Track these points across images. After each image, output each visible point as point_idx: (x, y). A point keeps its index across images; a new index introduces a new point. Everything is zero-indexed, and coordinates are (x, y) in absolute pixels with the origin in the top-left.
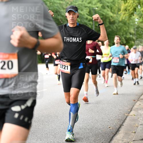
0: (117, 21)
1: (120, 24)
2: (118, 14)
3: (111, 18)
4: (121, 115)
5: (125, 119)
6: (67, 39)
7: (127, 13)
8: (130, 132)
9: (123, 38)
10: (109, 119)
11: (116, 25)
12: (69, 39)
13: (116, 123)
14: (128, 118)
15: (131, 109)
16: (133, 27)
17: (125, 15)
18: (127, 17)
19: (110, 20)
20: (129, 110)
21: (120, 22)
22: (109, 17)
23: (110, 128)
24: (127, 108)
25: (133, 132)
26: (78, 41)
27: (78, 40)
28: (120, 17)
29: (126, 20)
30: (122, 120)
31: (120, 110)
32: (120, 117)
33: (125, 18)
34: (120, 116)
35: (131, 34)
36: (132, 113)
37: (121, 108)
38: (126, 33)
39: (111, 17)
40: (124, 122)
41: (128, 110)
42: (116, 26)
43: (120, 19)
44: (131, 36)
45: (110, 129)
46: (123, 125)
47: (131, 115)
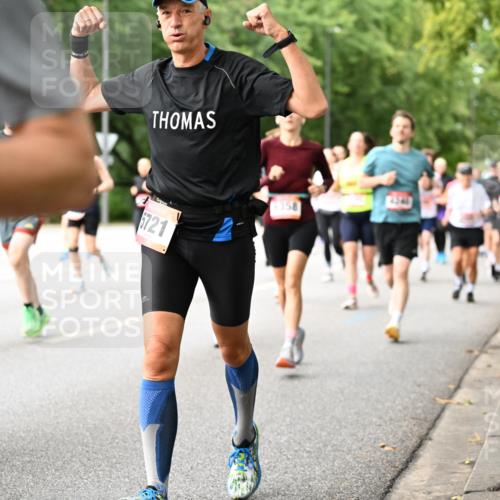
0: (409, 75)
1: (422, 84)
2: (411, 48)
3: (387, 64)
4: (421, 402)
5: (439, 417)
6: (162, 119)
7: (445, 47)
8: (456, 462)
9: (431, 135)
10: (380, 418)
11: (406, 86)
12: (166, 120)
13: (405, 432)
14: (447, 414)
15: (457, 383)
16: (464, 96)
17: (437, 54)
18: (445, 61)
19: (383, 69)
20: (452, 387)
21: (418, 77)
22: (379, 61)
23: (383, 447)
24: (443, 379)
25: (464, 463)
26: (199, 126)
27: (201, 123)
28: (418, 60)
29: (442, 68)
30: (425, 419)
31: (419, 386)
32: (419, 411)
33: (439, 62)
34: (420, 404)
35: (456, 118)
36: (460, 396)
37: (422, 379)
38: (441, 118)
39: (390, 59)
40: (433, 425)
41: (449, 383)
42: (406, 93)
43: (421, 68)
44: (459, 127)
45: (386, 452)
46: (430, 439)
47: (459, 404)
